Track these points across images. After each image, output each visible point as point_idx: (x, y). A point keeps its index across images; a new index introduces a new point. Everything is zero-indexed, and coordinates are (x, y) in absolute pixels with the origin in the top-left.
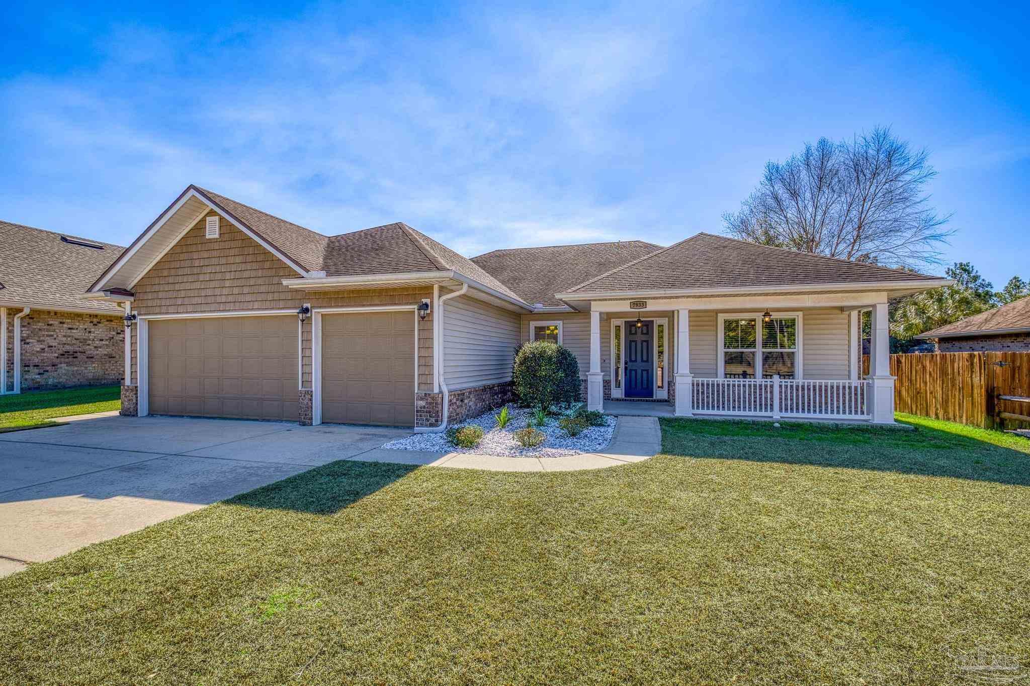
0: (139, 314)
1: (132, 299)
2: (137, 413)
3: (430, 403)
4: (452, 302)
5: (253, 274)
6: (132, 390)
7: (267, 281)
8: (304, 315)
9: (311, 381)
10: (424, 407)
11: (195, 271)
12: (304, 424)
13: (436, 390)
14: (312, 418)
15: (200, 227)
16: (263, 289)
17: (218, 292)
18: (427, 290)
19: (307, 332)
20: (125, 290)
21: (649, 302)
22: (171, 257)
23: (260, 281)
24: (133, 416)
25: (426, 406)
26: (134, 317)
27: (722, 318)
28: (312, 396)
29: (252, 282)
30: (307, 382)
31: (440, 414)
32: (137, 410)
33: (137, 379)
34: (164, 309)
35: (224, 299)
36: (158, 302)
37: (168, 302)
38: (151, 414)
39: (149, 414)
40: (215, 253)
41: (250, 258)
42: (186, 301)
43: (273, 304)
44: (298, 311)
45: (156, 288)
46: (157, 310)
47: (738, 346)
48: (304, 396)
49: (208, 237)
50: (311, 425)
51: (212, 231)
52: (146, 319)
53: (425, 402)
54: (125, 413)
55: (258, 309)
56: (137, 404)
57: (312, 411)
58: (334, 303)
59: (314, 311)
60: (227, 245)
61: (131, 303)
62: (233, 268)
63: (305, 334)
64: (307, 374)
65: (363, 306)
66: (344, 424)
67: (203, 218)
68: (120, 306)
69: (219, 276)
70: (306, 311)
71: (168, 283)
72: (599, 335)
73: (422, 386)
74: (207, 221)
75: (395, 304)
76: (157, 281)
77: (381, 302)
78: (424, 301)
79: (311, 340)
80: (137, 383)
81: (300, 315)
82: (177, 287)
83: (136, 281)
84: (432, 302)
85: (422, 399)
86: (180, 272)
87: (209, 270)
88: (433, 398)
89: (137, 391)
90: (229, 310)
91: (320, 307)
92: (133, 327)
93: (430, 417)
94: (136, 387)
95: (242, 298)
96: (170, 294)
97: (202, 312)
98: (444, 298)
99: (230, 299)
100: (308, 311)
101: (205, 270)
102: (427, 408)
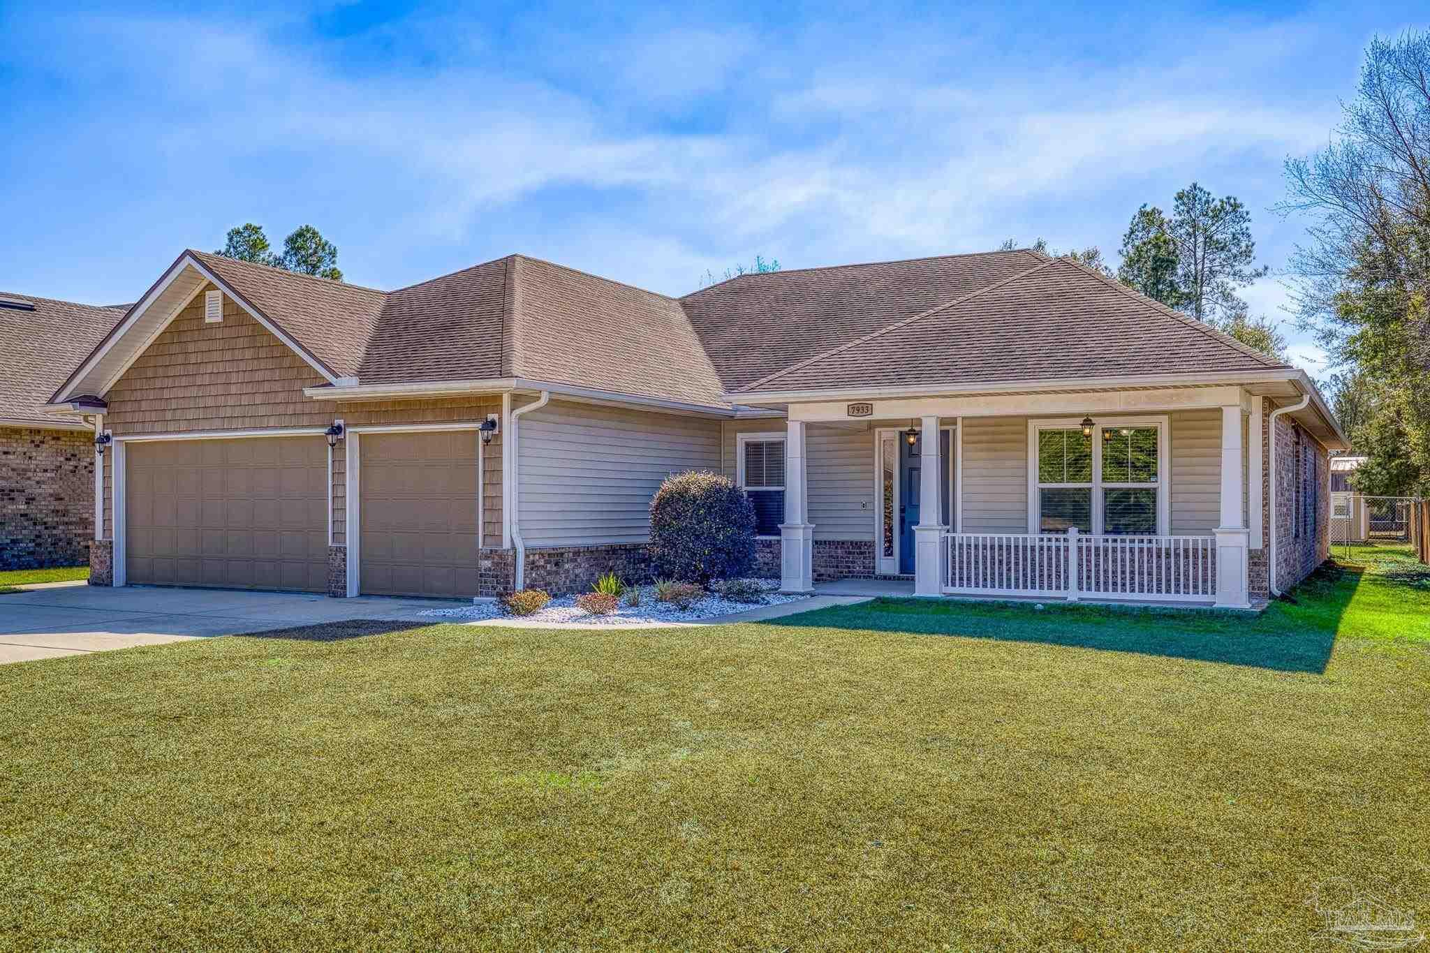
0: (114, 434)
1: (105, 411)
2: (112, 582)
3: (498, 564)
4: (539, 416)
5: (268, 375)
6: (105, 547)
7: (286, 385)
8: (335, 437)
9: (345, 533)
10: (490, 570)
11: (191, 370)
12: (335, 596)
13: (507, 545)
14: (345, 587)
15: (197, 305)
16: (281, 398)
17: (221, 401)
18: (494, 401)
19: (339, 462)
20: (96, 398)
21: (877, 406)
22: (158, 349)
23: (277, 387)
24: (106, 585)
25: (493, 568)
26: (108, 438)
27: (1034, 428)
28: (345, 555)
29: (266, 387)
30: (339, 535)
31: (512, 581)
32: (111, 577)
33: (111, 530)
34: (148, 427)
35: (229, 412)
36: (141, 416)
37: (154, 416)
38: (130, 583)
39: (127, 583)
40: (218, 345)
41: (262, 354)
42: (178, 414)
43: (294, 421)
44: (326, 430)
45: (138, 395)
46: (139, 427)
47: (1063, 479)
48: (336, 555)
49: (207, 321)
50: (345, 596)
51: (213, 313)
52: (123, 441)
53: (491, 562)
54: (95, 582)
55: (275, 428)
56: (111, 568)
57: (345, 576)
58: (375, 419)
59: (348, 430)
60: (233, 332)
61: (104, 416)
62: (242, 366)
63: (337, 464)
64: (339, 522)
65: (413, 423)
66: (390, 596)
67: (200, 292)
68: (87, 421)
69: (222, 379)
70: (336, 430)
71: (155, 388)
73: (488, 540)
74: (207, 297)
75: (454, 421)
76: (139, 385)
77: (435, 417)
78: (491, 417)
79: (344, 473)
80: (111, 537)
81: (330, 437)
82: (166, 394)
83: (111, 384)
84: (500, 419)
85: (487, 558)
86: (171, 372)
87: (209, 369)
88: (500, 557)
89: (111, 548)
90: (236, 429)
91: (356, 425)
92: (106, 453)
93: (497, 583)
94: (111, 543)
95: (253, 412)
96: (157, 405)
97: (199, 430)
98: (517, 412)
99: (237, 413)
100: (341, 432)
101: (202, 369)
102: (494, 570)
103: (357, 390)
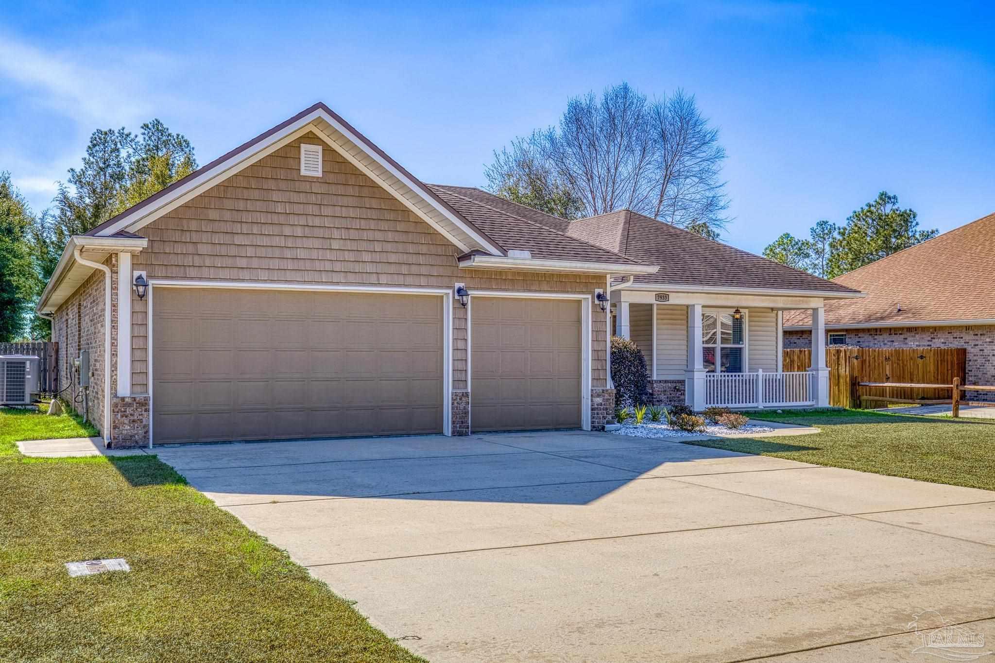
0: (150, 277)
2: (149, 443)
5: (379, 236)
7: (400, 248)
9: (466, 381)
10: (601, 405)
12: (460, 434)
14: (469, 426)
15: (290, 154)
16: (393, 258)
17: (317, 255)
18: (600, 280)
19: (459, 319)
21: (671, 295)
23: (389, 247)
25: (603, 403)
28: (469, 399)
29: (377, 247)
30: (459, 382)
32: (149, 438)
35: (328, 266)
36: (197, 261)
40: (313, 199)
45: (192, 237)
49: (303, 172)
51: (312, 166)
52: (158, 286)
53: (601, 399)
54: (121, 445)
57: (469, 417)
58: (495, 286)
59: (469, 292)
60: (333, 189)
61: (133, 256)
62: (346, 223)
64: (460, 371)
65: (531, 291)
69: (320, 233)
71: (220, 232)
72: (629, 327)
73: (595, 383)
74: (302, 149)
75: (567, 292)
76: (194, 225)
77: (551, 287)
79: (466, 329)
82: (237, 240)
84: (606, 293)
87: (302, 221)
91: (477, 289)
95: (358, 267)
96: (223, 250)
97: (286, 281)
99: (338, 267)
102: (604, 404)
103: (528, 262)
